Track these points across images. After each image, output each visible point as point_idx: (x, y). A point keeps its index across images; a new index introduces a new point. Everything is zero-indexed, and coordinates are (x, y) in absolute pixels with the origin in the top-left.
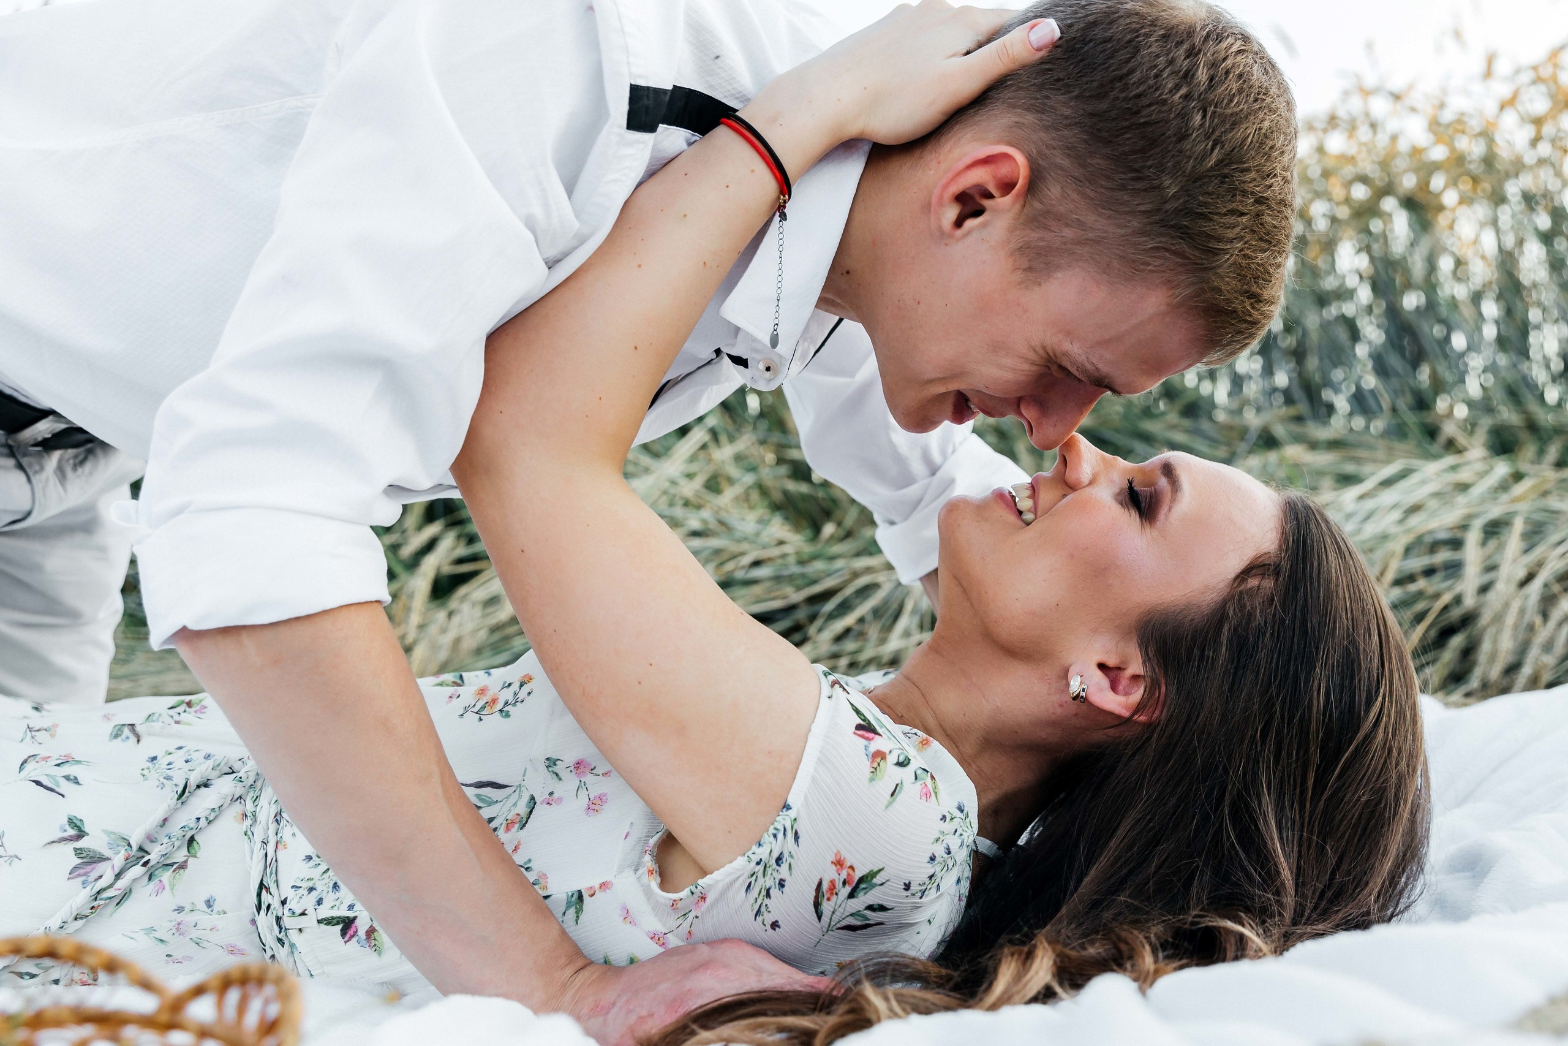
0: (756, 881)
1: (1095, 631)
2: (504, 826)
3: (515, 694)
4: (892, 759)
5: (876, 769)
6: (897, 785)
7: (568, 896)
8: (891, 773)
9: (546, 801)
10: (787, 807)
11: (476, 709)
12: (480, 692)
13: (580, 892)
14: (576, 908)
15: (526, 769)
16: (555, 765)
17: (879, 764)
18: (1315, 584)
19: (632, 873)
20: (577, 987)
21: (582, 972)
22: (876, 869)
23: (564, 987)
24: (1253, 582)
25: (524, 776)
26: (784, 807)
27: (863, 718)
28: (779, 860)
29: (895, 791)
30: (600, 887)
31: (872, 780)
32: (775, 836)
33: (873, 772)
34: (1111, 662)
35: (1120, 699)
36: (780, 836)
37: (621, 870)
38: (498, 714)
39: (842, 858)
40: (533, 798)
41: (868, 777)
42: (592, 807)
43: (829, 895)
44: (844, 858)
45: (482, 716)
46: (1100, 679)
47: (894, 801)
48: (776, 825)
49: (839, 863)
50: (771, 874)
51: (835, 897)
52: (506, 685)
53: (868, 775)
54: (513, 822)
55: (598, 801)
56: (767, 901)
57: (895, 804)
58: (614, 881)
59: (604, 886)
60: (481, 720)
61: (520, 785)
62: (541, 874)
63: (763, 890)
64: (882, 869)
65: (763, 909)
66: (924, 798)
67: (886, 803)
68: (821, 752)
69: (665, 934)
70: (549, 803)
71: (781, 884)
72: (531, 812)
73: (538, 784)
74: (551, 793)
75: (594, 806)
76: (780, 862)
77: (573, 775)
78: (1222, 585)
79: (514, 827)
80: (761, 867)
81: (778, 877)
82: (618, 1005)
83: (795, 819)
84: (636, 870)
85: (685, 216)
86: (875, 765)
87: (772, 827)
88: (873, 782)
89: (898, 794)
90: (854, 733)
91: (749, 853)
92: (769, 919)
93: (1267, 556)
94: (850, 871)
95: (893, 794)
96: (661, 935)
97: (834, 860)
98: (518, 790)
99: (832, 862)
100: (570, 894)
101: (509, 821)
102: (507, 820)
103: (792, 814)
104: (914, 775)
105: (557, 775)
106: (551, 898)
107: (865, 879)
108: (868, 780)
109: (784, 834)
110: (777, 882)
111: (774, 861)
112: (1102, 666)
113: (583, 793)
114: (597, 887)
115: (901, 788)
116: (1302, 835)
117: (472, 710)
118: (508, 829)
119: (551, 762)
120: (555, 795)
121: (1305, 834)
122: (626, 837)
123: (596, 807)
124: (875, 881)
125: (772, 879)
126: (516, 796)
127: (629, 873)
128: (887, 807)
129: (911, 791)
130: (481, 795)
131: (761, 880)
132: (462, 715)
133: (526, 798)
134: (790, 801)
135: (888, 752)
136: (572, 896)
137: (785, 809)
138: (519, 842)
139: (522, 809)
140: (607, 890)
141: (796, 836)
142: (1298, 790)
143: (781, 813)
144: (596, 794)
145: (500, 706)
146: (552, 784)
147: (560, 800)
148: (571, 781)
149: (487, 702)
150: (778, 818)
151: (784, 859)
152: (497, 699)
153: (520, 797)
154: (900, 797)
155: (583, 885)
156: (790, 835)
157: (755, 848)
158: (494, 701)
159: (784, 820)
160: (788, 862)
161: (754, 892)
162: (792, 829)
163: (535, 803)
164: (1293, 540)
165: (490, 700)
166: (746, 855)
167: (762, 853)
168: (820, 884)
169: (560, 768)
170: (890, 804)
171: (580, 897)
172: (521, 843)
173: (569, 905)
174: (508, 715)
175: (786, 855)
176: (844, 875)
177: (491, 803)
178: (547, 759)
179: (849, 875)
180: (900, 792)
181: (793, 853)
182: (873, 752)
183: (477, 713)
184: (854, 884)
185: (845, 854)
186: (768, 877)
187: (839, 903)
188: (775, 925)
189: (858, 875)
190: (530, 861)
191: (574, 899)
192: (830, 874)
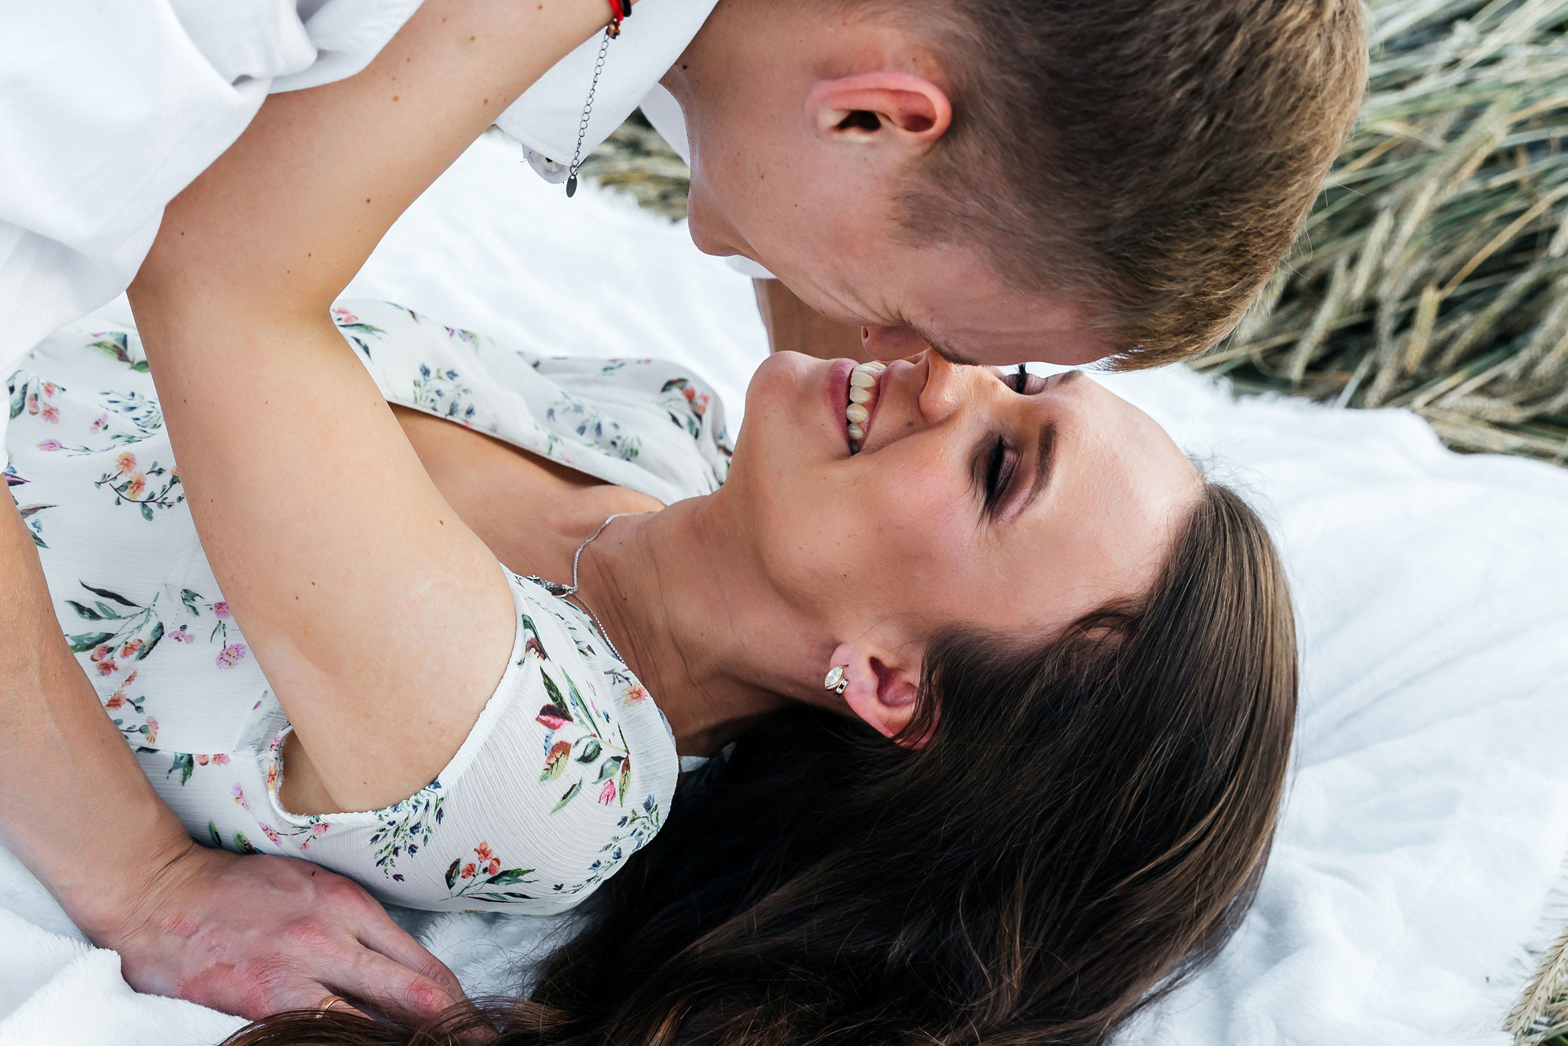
0: (384, 837)
1: (883, 619)
2: (121, 649)
3: (164, 491)
4: (576, 752)
5: (552, 766)
6: (574, 785)
7: (176, 757)
8: (571, 769)
9: (176, 635)
10: (435, 783)
11: (117, 484)
12: (125, 462)
13: (190, 756)
14: (184, 771)
15: (158, 593)
16: (193, 600)
17: (558, 760)
18: (1180, 655)
19: (253, 753)
20: (164, 885)
21: (174, 865)
22: (524, 869)
23: (153, 881)
24: (1097, 634)
25: (155, 600)
26: (432, 783)
27: (554, 695)
28: (414, 829)
29: (569, 793)
30: (215, 759)
31: (544, 778)
32: (415, 807)
33: (547, 769)
34: (889, 661)
35: (883, 711)
36: (421, 808)
37: (240, 747)
38: (138, 506)
39: (488, 849)
40: (161, 627)
41: (541, 774)
42: (226, 657)
43: (465, 874)
44: (490, 851)
45: (121, 499)
46: (867, 679)
47: (564, 804)
48: (419, 797)
49: (483, 853)
50: (403, 837)
51: (471, 878)
52: (156, 469)
53: (541, 772)
54: (132, 648)
55: (233, 653)
56: (392, 856)
57: (565, 809)
58: (231, 757)
59: (219, 758)
60: (119, 503)
61: (149, 609)
62: (151, 721)
63: (390, 847)
64: (533, 870)
65: (387, 861)
66: (604, 801)
67: (554, 806)
68: (490, 737)
69: (278, 833)
70: (177, 638)
71: (413, 849)
72: (155, 643)
73: (172, 614)
74: (184, 627)
75: (228, 657)
76: (415, 831)
77: (213, 613)
78: (1052, 629)
79: (132, 654)
80: (393, 828)
81: (410, 843)
82: (201, 933)
83: (442, 799)
84: (259, 751)
85: (473, 39)
86: (553, 761)
87: (413, 798)
88: (545, 781)
89: (571, 797)
90: (538, 719)
91: (383, 813)
92: (393, 871)
93: (1127, 605)
94: (495, 863)
95: (564, 797)
96: (273, 832)
97: (478, 848)
98: (146, 613)
99: (475, 850)
100: (179, 756)
101: (128, 645)
102: (126, 643)
103: (440, 793)
104: (599, 770)
105: (194, 609)
106: (158, 753)
107: (510, 873)
108: (538, 778)
109: (426, 808)
110: (408, 846)
111: (408, 828)
112: (875, 663)
113: (219, 637)
114: (211, 757)
115: (578, 790)
116: (1055, 926)
117: (111, 482)
118: (125, 654)
119: (189, 596)
120: (188, 632)
121: (1059, 926)
122: (256, 707)
123: (230, 659)
124: (520, 877)
125: (404, 841)
126: (143, 617)
127: (251, 752)
128: (554, 811)
129: (592, 790)
130: (103, 605)
131: (390, 839)
132: (99, 484)
133: (152, 625)
134: (440, 780)
135: (573, 744)
136: (182, 758)
137: (433, 785)
138: (135, 672)
139: (146, 635)
140: (221, 764)
141: (440, 814)
142: (1065, 884)
143: (427, 788)
144: (234, 643)
145: (143, 496)
146: (186, 617)
147: (191, 638)
148: (208, 619)
149: (130, 482)
150: (422, 791)
151: (421, 830)
152: (143, 484)
153: (147, 621)
154: (573, 801)
155: (196, 751)
156: (432, 811)
157: (389, 810)
158: (139, 485)
159: (429, 795)
160: (425, 834)
161: (381, 844)
162: (436, 807)
163: (162, 634)
164: (1173, 587)
165: (134, 481)
166: (379, 813)
167: (398, 817)
168: (456, 863)
169: (198, 603)
170: (559, 807)
171: (190, 761)
172: (138, 675)
173: (176, 765)
174: (149, 516)
175: (423, 827)
176: (487, 863)
177: (113, 616)
178: (185, 591)
179: (492, 865)
180: (575, 794)
181: (432, 828)
182: (554, 744)
183: (116, 490)
184: (496, 875)
185: (491, 846)
186: (398, 839)
187: (475, 882)
188: (397, 877)
189: (502, 868)
190: (143, 698)
191: (183, 761)
192: (469, 858)
